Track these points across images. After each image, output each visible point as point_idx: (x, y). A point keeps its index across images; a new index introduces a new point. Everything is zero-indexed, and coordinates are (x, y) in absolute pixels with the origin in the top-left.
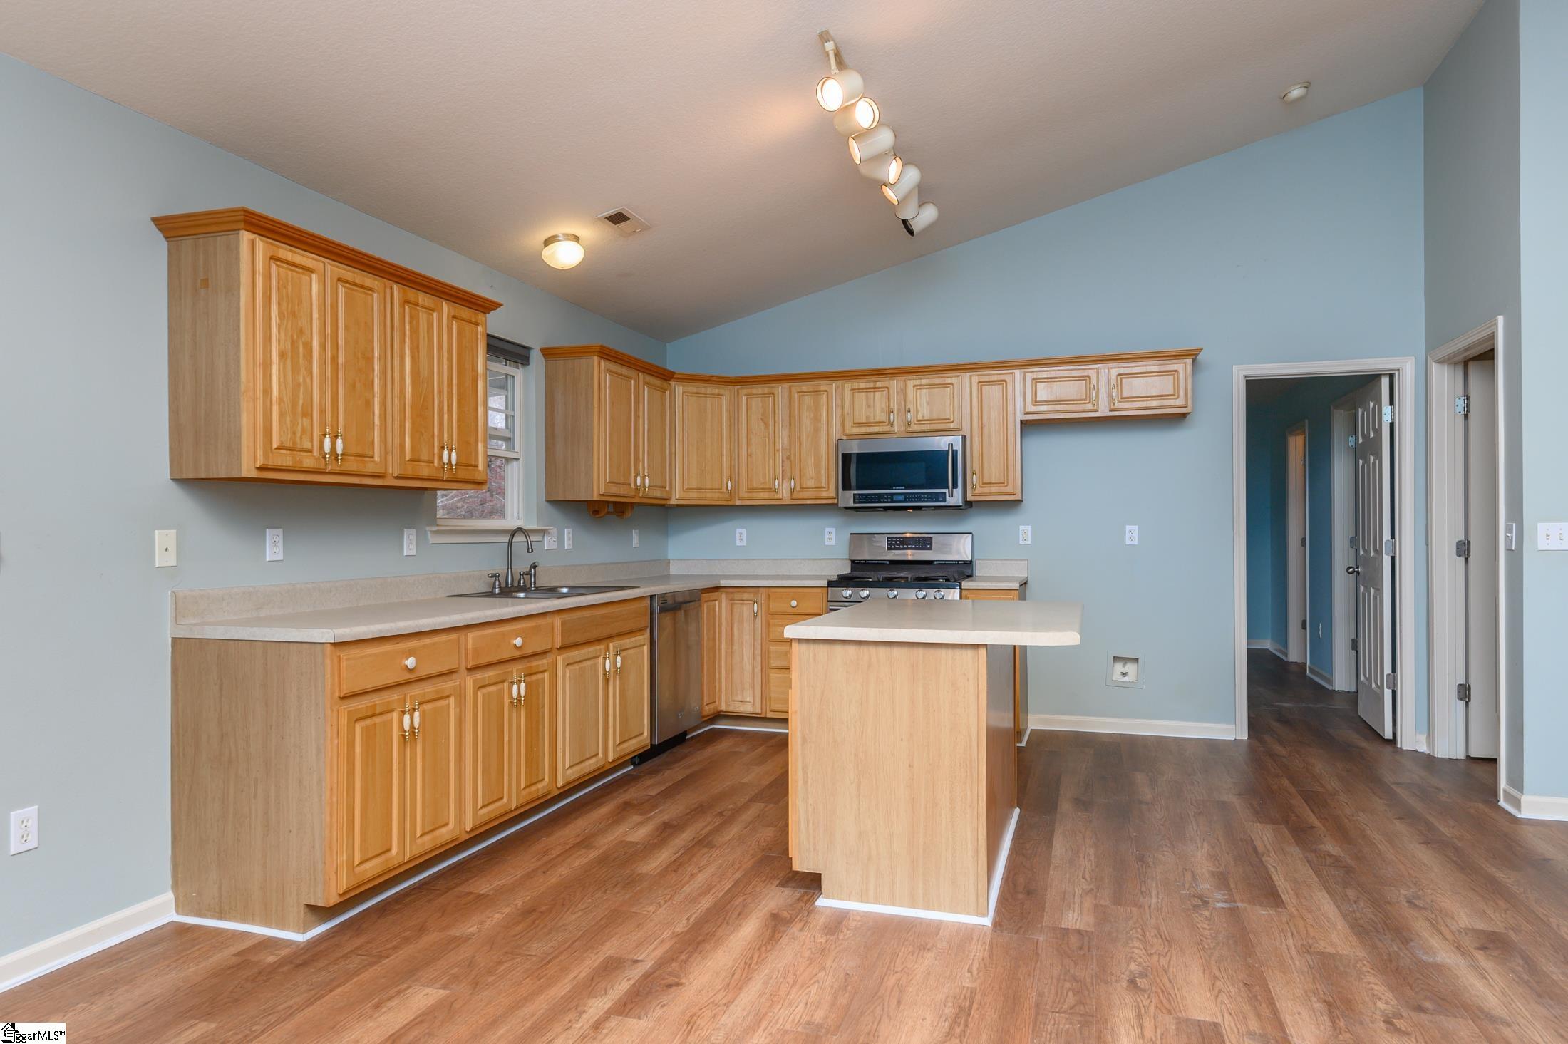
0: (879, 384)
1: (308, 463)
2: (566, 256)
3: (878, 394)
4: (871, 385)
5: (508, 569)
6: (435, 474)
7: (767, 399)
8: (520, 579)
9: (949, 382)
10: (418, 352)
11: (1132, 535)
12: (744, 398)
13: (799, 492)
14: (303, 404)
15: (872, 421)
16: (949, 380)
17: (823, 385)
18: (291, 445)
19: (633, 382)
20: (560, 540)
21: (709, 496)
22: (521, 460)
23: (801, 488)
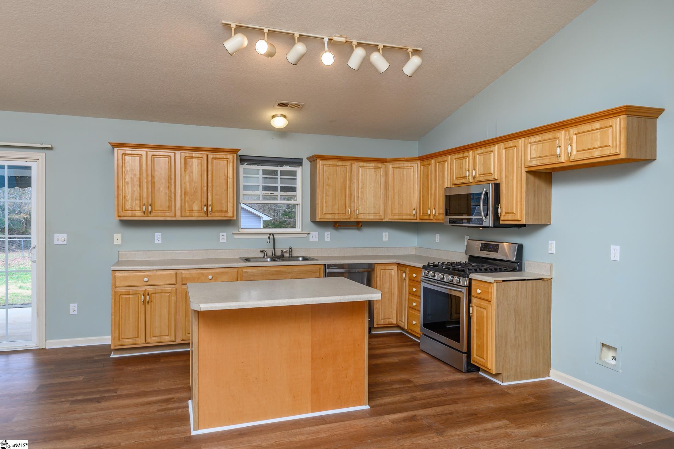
0: (465, 155)
1: (138, 214)
2: (279, 123)
3: (464, 160)
4: (462, 155)
5: (273, 249)
6: (202, 214)
7: (428, 167)
8: (281, 253)
9: (491, 150)
10: (192, 173)
11: (615, 253)
12: (422, 167)
13: (438, 216)
14: (136, 197)
15: (462, 176)
16: (491, 149)
17: (445, 158)
18: (131, 209)
19: (348, 167)
20: (321, 237)
21: (404, 217)
22: (301, 204)
23: (438, 214)
